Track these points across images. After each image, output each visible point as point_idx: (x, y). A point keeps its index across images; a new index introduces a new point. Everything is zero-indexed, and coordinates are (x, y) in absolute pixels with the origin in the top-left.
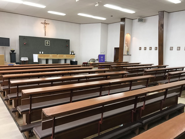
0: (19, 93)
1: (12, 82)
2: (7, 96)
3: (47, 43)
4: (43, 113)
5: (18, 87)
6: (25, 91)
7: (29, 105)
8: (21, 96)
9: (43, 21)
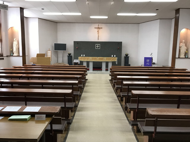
0: (129, 93)
1: (125, 82)
2: (120, 93)
3: (98, 46)
4: (147, 112)
5: (128, 87)
6: (135, 92)
7: (137, 104)
8: (130, 96)
9: (96, 25)
